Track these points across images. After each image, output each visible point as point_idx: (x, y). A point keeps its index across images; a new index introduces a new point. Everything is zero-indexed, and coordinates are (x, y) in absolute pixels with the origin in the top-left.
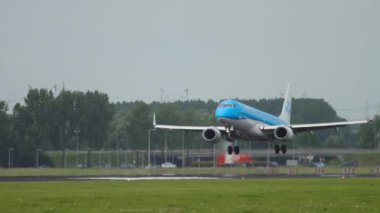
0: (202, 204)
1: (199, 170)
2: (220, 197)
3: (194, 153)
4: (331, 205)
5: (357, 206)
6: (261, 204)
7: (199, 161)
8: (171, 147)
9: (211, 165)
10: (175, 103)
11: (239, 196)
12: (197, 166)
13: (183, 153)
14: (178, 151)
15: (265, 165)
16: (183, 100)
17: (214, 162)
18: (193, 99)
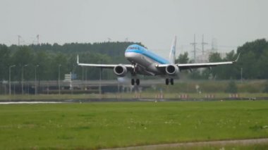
0: (50, 121)
1: (48, 96)
2: (63, 116)
3: (44, 83)
4: (147, 122)
5: (166, 123)
6: (94, 121)
7: (48, 90)
8: (27, 79)
9: (58, 93)
10: (30, 46)
11: (79, 115)
12: (46, 93)
13: (35, 83)
14: (32, 82)
15: (97, 93)
16: (36, 43)
17: (59, 91)
18: (43, 43)
